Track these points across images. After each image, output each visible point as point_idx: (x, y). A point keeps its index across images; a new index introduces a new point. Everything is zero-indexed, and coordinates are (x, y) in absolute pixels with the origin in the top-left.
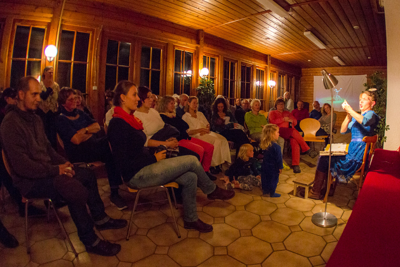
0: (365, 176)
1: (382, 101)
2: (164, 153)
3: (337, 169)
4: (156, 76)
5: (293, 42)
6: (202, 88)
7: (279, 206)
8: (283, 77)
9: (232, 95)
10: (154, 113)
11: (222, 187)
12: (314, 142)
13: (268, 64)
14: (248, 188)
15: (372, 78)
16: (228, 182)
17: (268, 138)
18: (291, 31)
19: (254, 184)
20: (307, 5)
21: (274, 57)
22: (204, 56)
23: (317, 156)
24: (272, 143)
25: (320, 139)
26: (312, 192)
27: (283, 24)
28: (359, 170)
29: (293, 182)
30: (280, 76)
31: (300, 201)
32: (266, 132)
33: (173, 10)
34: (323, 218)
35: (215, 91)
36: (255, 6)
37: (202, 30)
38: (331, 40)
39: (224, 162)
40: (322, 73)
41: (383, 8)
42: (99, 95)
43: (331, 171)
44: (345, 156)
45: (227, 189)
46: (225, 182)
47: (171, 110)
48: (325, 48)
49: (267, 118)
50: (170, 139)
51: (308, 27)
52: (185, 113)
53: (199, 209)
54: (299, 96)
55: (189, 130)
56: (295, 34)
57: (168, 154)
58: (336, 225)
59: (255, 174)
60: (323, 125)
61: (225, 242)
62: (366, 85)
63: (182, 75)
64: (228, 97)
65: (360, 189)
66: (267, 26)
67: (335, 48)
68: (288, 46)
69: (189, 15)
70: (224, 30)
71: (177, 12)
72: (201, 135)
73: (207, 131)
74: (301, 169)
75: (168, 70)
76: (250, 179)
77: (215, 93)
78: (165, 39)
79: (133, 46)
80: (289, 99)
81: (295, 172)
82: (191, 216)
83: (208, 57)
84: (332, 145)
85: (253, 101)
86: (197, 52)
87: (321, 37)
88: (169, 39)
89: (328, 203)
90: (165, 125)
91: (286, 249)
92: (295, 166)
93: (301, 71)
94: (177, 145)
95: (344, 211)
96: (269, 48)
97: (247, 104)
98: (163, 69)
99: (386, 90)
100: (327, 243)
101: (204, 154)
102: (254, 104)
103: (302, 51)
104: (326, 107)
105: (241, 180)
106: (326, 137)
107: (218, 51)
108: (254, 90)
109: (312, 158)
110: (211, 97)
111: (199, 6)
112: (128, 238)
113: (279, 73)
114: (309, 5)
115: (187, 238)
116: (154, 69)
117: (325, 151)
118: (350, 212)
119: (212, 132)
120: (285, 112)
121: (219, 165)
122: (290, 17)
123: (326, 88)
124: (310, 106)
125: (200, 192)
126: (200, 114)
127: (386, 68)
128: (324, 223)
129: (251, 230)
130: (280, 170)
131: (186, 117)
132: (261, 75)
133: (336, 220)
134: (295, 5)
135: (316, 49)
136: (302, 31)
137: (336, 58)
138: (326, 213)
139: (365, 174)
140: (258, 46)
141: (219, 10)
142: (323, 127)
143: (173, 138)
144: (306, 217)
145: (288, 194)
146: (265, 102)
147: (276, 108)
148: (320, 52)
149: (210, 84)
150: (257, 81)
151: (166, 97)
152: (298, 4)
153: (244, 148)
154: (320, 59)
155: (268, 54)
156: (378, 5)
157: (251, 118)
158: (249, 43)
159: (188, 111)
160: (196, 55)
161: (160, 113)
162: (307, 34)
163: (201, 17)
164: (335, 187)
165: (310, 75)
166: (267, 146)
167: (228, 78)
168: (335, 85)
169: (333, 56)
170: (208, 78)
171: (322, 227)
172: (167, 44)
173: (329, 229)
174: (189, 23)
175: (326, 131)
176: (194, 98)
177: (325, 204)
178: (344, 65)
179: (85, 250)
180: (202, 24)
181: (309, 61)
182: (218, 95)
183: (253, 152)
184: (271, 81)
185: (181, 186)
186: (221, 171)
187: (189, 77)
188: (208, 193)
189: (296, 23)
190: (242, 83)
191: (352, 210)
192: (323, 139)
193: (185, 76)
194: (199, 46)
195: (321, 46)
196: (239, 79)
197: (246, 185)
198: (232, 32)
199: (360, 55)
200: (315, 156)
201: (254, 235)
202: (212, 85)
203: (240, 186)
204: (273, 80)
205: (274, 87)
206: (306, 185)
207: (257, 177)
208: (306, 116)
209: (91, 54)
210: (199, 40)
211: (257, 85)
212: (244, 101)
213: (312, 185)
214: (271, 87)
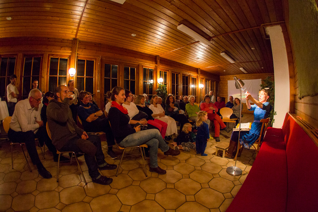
0: (261, 144)
1: (272, 96)
2: (139, 127)
3: (243, 139)
4: (133, 83)
5: (214, 60)
6: (159, 90)
7: (206, 161)
8: (208, 81)
9: (177, 94)
10: (133, 105)
11: (173, 148)
12: (228, 122)
13: (198, 74)
14: (188, 150)
15: (265, 81)
16: (176, 145)
17: (200, 120)
18: (213, 53)
19: (191, 147)
20: (221, 37)
21: (203, 70)
22: (160, 71)
23: (231, 131)
24: (203, 122)
25: (233, 121)
26: (227, 154)
27: (207, 49)
28: (257, 140)
29: (216, 147)
30: (206, 81)
31: (219, 159)
32: (199, 116)
33: (141, 45)
34: (234, 170)
35: (167, 91)
36: (189, 39)
37: (158, 56)
38: (238, 58)
39: (173, 134)
40: (234, 78)
41: (269, 36)
42: (101, 95)
43: (240, 141)
44: (249, 131)
45: (175, 149)
46: (174, 146)
47: (143, 103)
48: (234, 63)
49: (199, 107)
50: (143, 119)
51: (223, 50)
52: (150, 104)
53: (159, 160)
54: (219, 93)
55: (153, 114)
56: (215, 55)
57: (141, 128)
58: (241, 174)
59: (192, 141)
60: (235, 112)
61: (173, 181)
62: (261, 86)
63: (148, 83)
64: (175, 94)
65: (257, 153)
66: (197, 51)
67: (241, 63)
68: (211, 62)
69: (151, 47)
70: (171, 55)
71: (143, 46)
72: (159, 117)
73: (163, 115)
74: (220, 139)
75: (139, 80)
76: (189, 145)
77: (167, 93)
78: (137, 62)
79: (119, 67)
80: (213, 95)
81: (217, 141)
82: (154, 164)
83: (163, 72)
84: (241, 124)
85: (190, 97)
86: (156, 69)
87: (232, 56)
88: (139, 62)
89: (237, 161)
90: (140, 112)
91: (210, 188)
92: (216, 137)
93: (219, 77)
94: (147, 123)
95: (247, 166)
96: (199, 64)
97: (187, 99)
98: (137, 80)
99: (274, 89)
100: (235, 185)
101: (162, 128)
102: (191, 99)
103: (220, 65)
104: (236, 100)
105: (183, 145)
106: (237, 119)
107: (168, 68)
108: (191, 90)
109: (228, 132)
110: (165, 95)
111: (156, 42)
112: (117, 175)
113: (206, 79)
114: (222, 36)
115: (151, 177)
116: (131, 80)
117: (236, 128)
118: (251, 167)
119: (166, 116)
120: (210, 103)
121: (170, 136)
122: (211, 44)
123: (237, 88)
124: (226, 100)
125: (160, 151)
126: (159, 106)
127: (274, 74)
128: (233, 173)
129: (189, 174)
130: (207, 139)
131: (151, 107)
132: (194, 81)
133: (242, 171)
134: (214, 37)
135: (228, 63)
136: (219, 52)
137: (241, 69)
138: (236, 167)
139: (261, 143)
140: (192, 63)
141: (168, 43)
142: (235, 113)
143: (144, 119)
144: (223, 169)
145: (212, 154)
146: (197, 98)
147: (205, 101)
148: (231, 65)
149: (164, 87)
150: (192, 85)
151: (140, 96)
152: (216, 36)
153: (186, 126)
154: (231, 70)
155: (198, 68)
156: (266, 34)
157: (190, 107)
158: (187, 62)
159: (152, 104)
160: (155, 71)
161: (136, 105)
162: (222, 54)
163: (157, 48)
164: (242, 151)
165: (225, 80)
166: (200, 124)
167: (175, 84)
168: (243, 86)
169: (240, 68)
170: (163, 84)
171: (232, 175)
172: (139, 65)
173: (236, 177)
174: (151, 52)
175: (236, 115)
176: (156, 96)
177: (235, 161)
178: (247, 73)
179: (92, 181)
180: (158, 52)
181: (224, 71)
182: (169, 94)
183: (192, 129)
184: (201, 84)
185: (149, 147)
186: (171, 139)
187: (152, 84)
188: (164, 152)
189: (215, 48)
190: (183, 86)
191: (251, 165)
192: (234, 120)
193: (149, 83)
194: (157, 65)
195: (232, 61)
196: (181, 84)
197: (186, 148)
198: (176, 56)
199: (257, 66)
200: (230, 131)
201: (191, 178)
202: (165, 88)
203: (183, 148)
204: (202, 84)
205: (203, 88)
206: (224, 149)
207: (193, 143)
208: (224, 106)
209: (95, 73)
210: (157, 62)
211: (192, 87)
212: (185, 97)
213: (227, 150)
214: (201, 88)
